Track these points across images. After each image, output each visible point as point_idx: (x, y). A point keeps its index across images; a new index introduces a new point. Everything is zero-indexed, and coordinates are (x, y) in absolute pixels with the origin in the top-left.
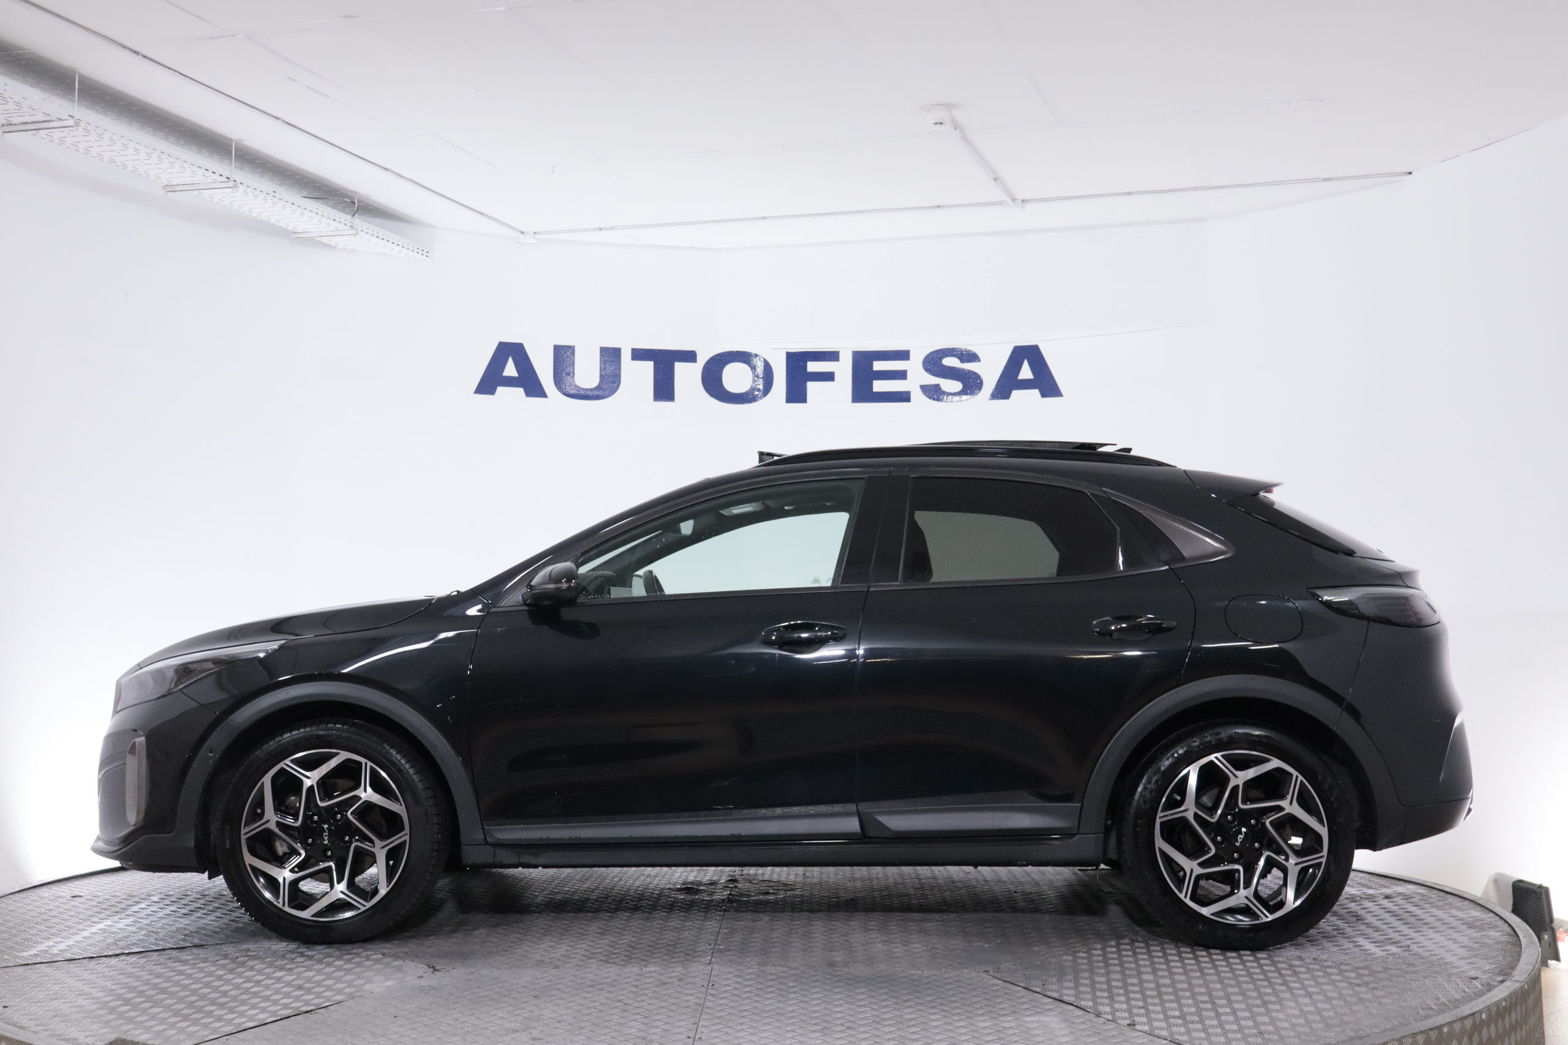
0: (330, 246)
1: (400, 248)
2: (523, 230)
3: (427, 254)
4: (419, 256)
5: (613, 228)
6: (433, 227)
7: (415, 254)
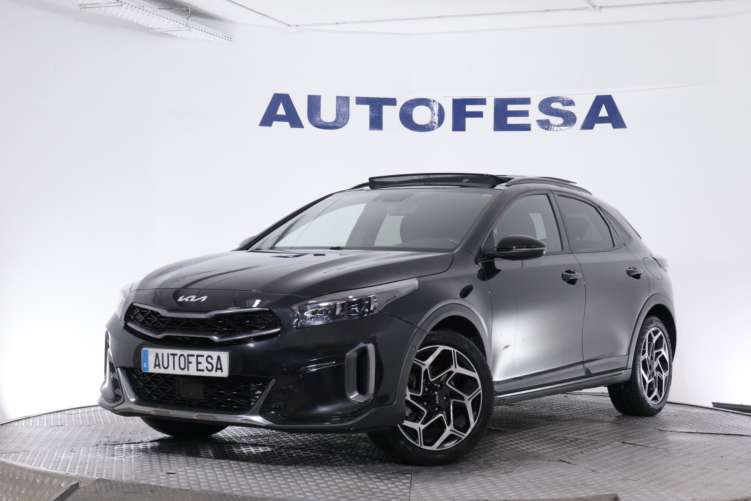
0: (173, 36)
1: (214, 37)
2: (289, 24)
3: (231, 40)
4: (226, 41)
5: (345, 23)
6: (234, 22)
7: (223, 40)
